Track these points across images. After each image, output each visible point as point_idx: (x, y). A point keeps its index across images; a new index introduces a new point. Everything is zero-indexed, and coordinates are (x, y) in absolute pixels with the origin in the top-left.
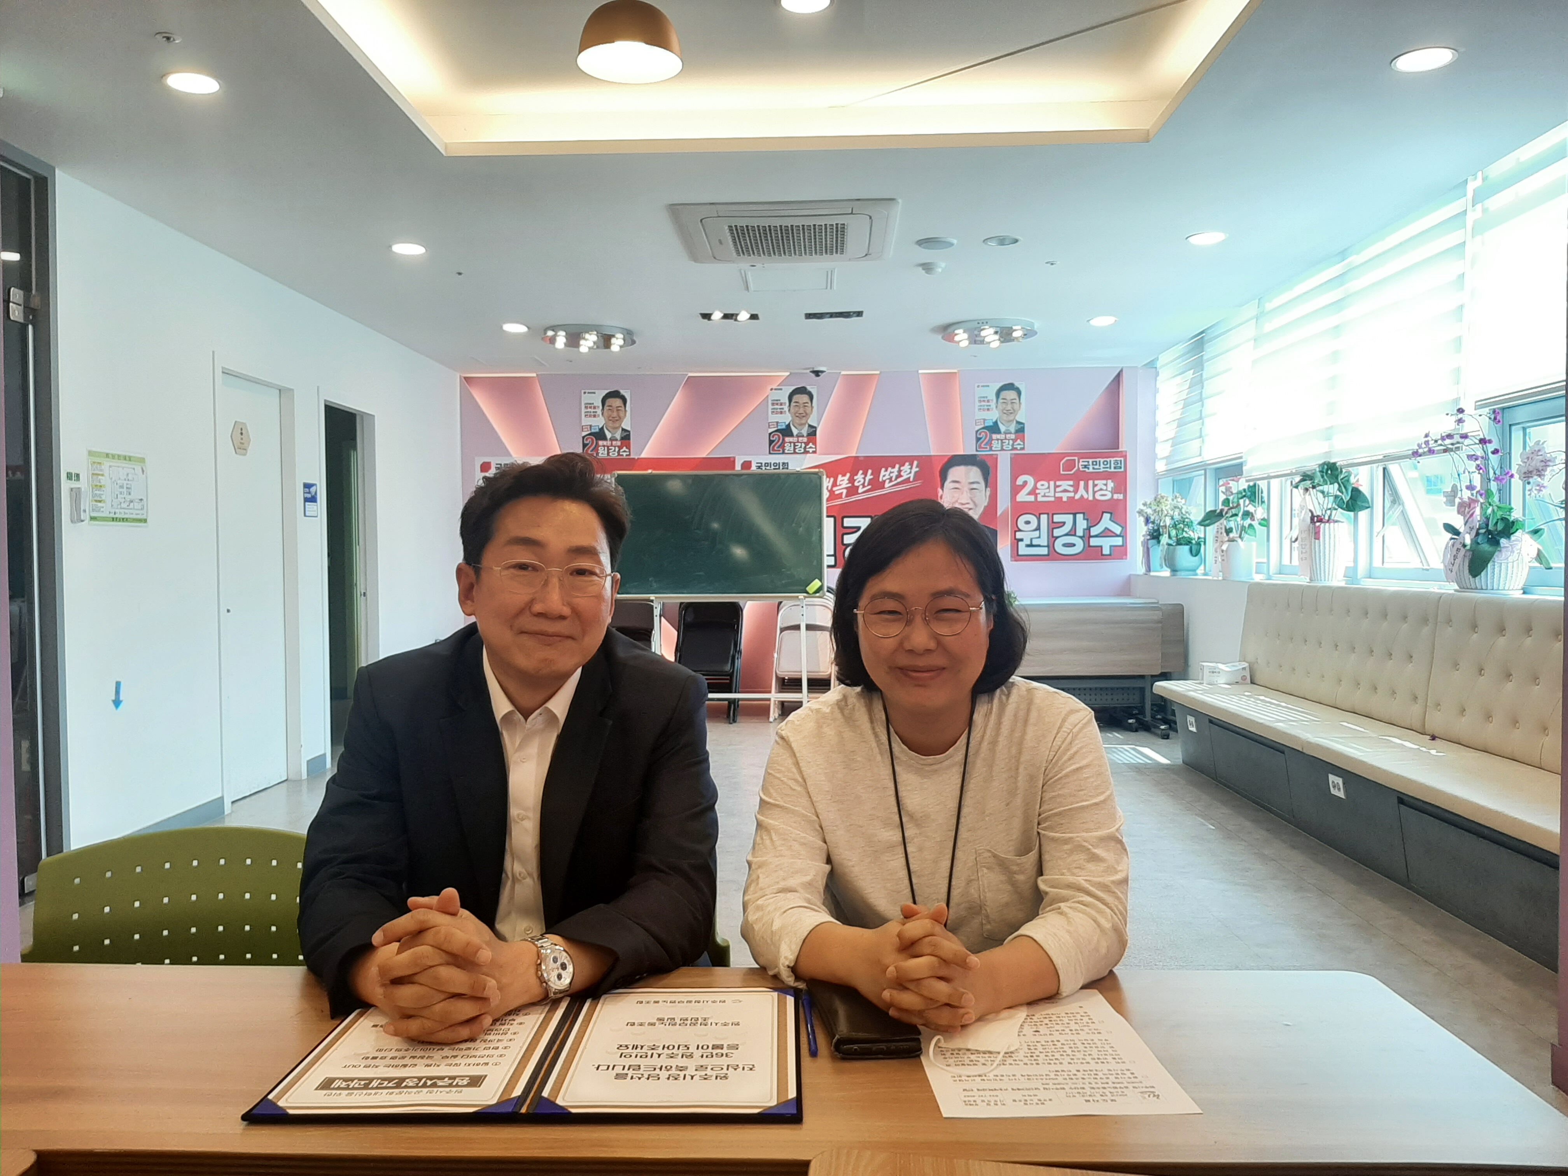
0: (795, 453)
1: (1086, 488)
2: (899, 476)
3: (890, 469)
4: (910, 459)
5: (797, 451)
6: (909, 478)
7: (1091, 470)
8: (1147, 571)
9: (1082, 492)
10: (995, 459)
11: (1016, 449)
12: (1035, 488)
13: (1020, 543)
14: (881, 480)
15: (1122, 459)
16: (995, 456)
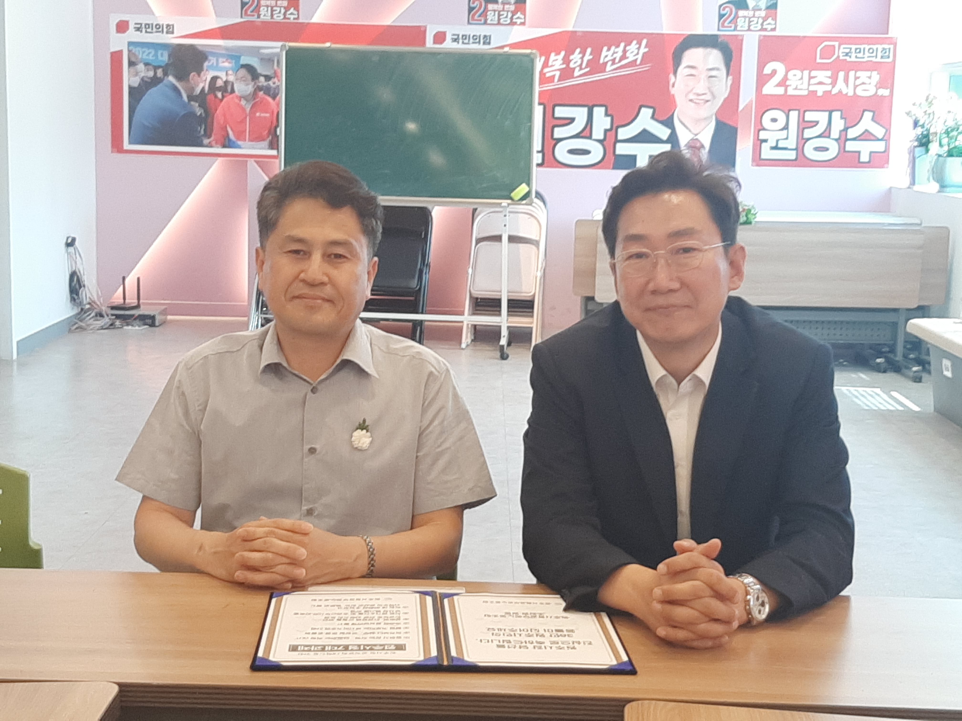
0: (499, 23)
1: (846, 80)
2: (623, 57)
3: (613, 48)
4: (638, 37)
5: (502, 21)
6: (636, 60)
7: (853, 59)
8: (911, 184)
9: (840, 85)
10: (739, 41)
11: (766, 30)
12: (785, 79)
13: (764, 145)
14: (601, 61)
15: (892, 47)
16: (740, 38)
